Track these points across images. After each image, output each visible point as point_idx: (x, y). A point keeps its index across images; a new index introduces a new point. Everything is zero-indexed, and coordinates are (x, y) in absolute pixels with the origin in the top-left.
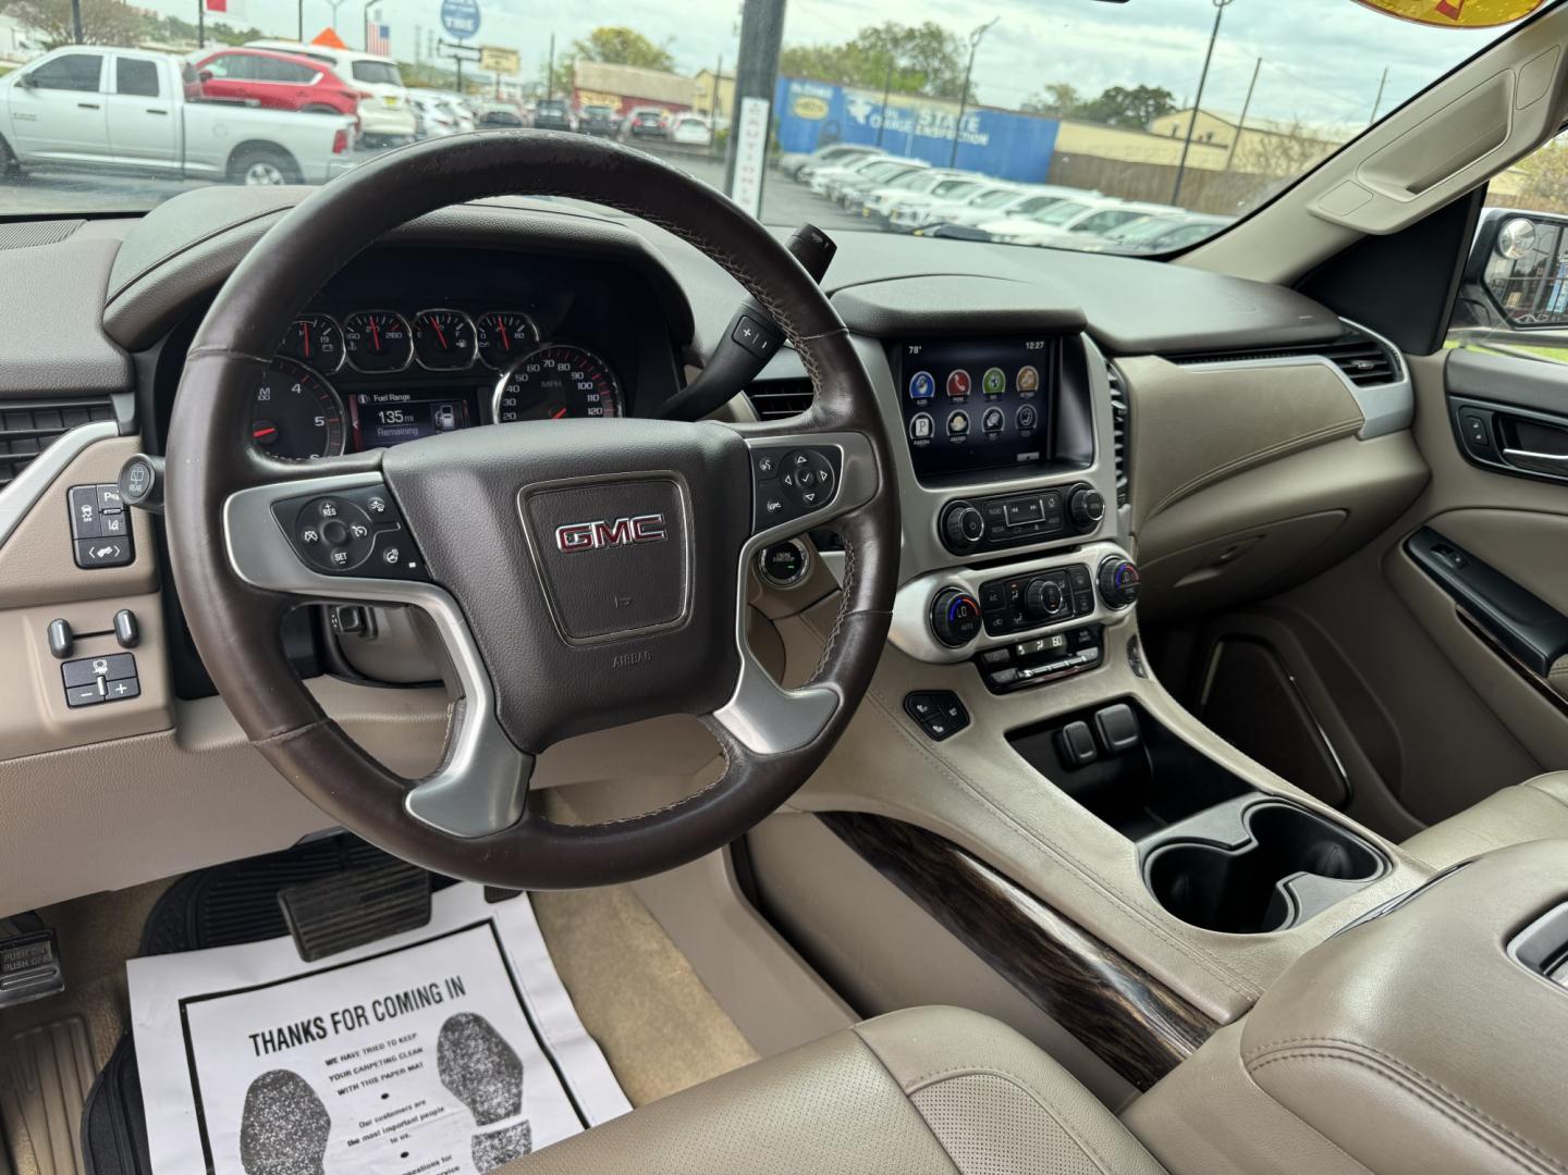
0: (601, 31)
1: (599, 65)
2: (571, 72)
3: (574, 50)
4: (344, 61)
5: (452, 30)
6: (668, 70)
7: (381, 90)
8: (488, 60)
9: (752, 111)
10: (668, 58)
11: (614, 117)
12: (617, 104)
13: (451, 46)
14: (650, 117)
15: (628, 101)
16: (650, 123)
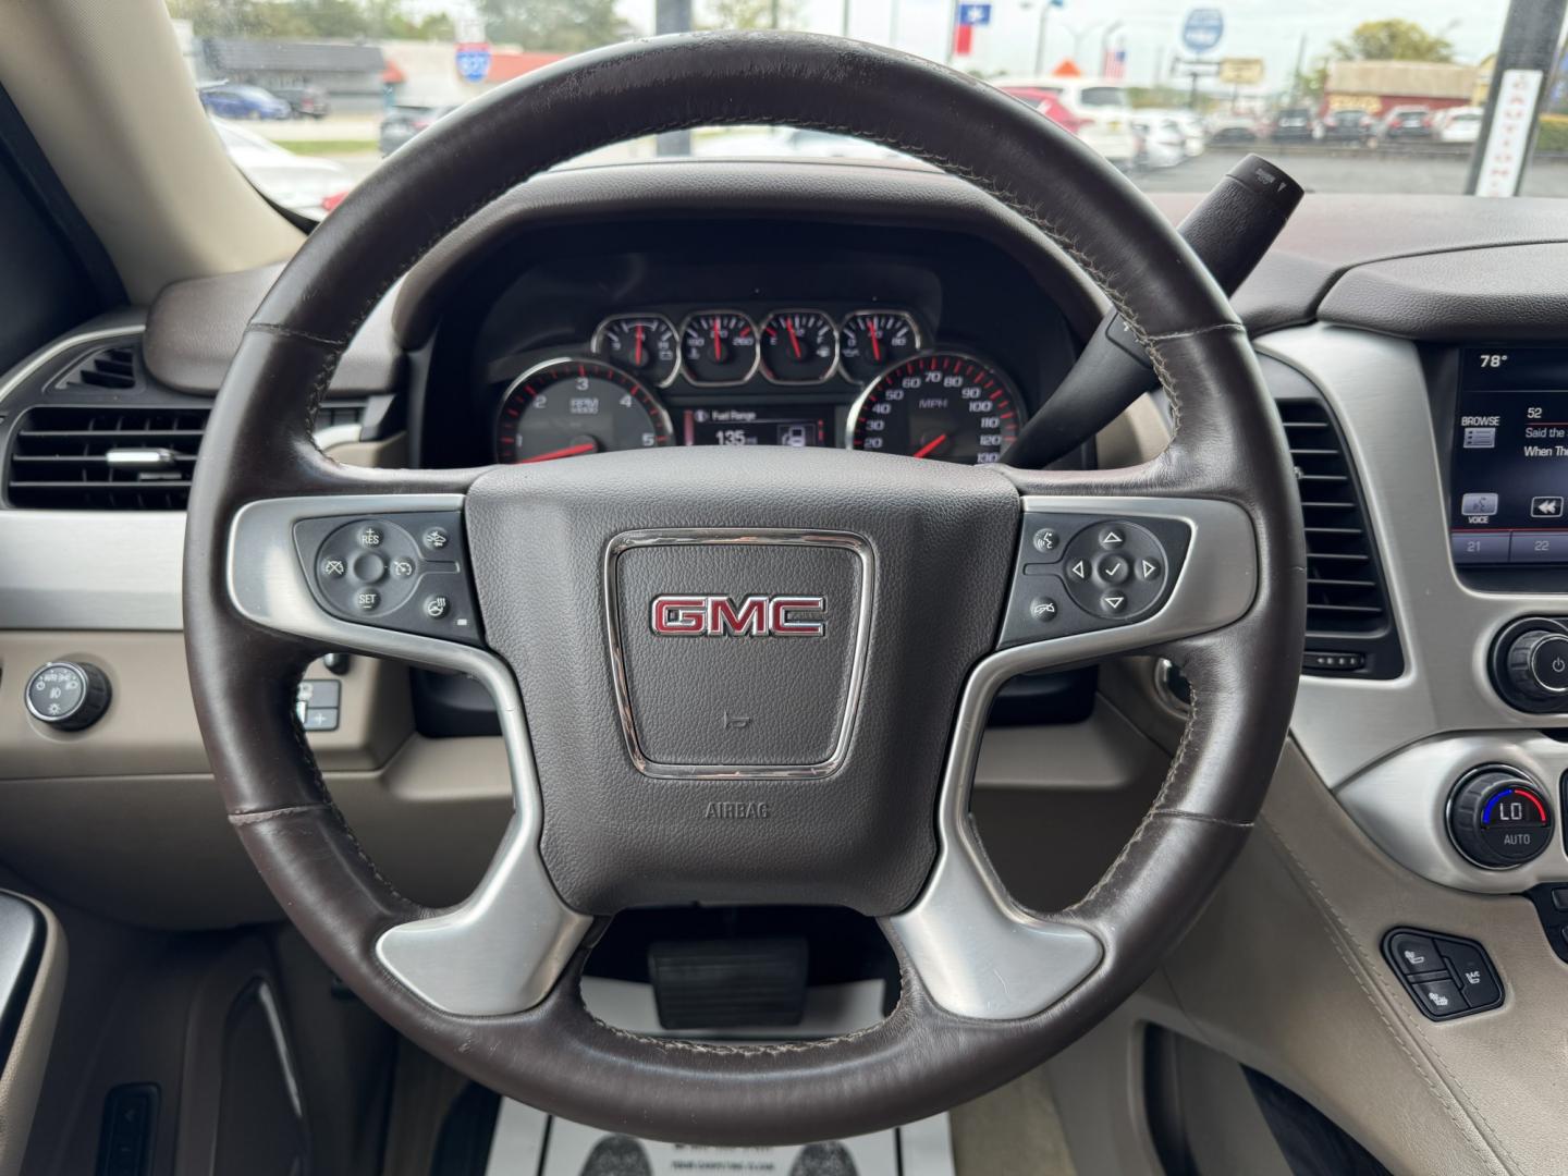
0: (1366, 27)
1: (1360, 63)
2: (1324, 76)
3: (1330, 50)
4: (1072, 88)
5: (1193, 45)
6: (1445, 60)
7: (1104, 114)
8: (1229, 72)
9: (1516, 86)
10: (1447, 45)
11: (1366, 120)
12: (1375, 106)
13: (1191, 63)
14: (1414, 117)
15: (1389, 100)
16: (1413, 124)
